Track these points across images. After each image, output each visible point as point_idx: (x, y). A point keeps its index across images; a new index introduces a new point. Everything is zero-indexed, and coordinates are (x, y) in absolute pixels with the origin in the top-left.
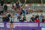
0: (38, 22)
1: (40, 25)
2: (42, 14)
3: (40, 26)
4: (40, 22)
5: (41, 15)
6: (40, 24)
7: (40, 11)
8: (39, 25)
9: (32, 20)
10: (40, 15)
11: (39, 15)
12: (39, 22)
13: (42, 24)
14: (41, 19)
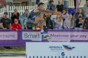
0: (17, 30)
1: (23, 36)
2: (27, 10)
3: (24, 38)
4: (23, 28)
5: (24, 11)
6: (24, 33)
7: (23, 3)
8: (20, 36)
9: (3, 25)
10: (21, 11)
11: (19, 11)
12: (20, 28)
13: (28, 33)
14: (24, 21)
